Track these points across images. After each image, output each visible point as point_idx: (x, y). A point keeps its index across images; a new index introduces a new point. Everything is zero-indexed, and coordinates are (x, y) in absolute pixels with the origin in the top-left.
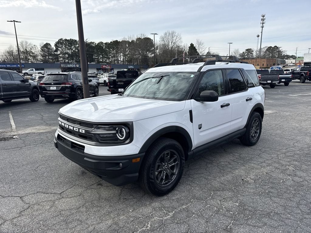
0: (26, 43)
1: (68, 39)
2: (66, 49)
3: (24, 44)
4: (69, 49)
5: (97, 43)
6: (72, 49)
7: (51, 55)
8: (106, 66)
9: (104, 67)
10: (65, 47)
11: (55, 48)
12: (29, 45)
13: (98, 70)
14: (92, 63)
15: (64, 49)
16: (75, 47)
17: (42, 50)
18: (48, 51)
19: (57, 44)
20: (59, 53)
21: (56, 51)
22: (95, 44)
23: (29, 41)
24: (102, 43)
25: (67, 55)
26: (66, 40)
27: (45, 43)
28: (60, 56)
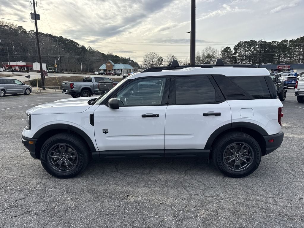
0: (210, 48)
1: (248, 41)
2: (245, 51)
3: (208, 49)
4: (247, 51)
5: (280, 42)
6: (250, 51)
7: (230, 58)
8: (283, 66)
9: (281, 67)
10: (244, 49)
11: (234, 51)
12: (212, 50)
13: (273, 71)
14: (268, 64)
15: (242, 51)
16: (254, 48)
17: (222, 54)
18: (227, 54)
19: (236, 47)
20: (237, 55)
21: (235, 53)
22: (278, 43)
23: (212, 47)
24: (286, 41)
25: (245, 57)
26: (246, 42)
27: (225, 47)
28: (238, 58)
